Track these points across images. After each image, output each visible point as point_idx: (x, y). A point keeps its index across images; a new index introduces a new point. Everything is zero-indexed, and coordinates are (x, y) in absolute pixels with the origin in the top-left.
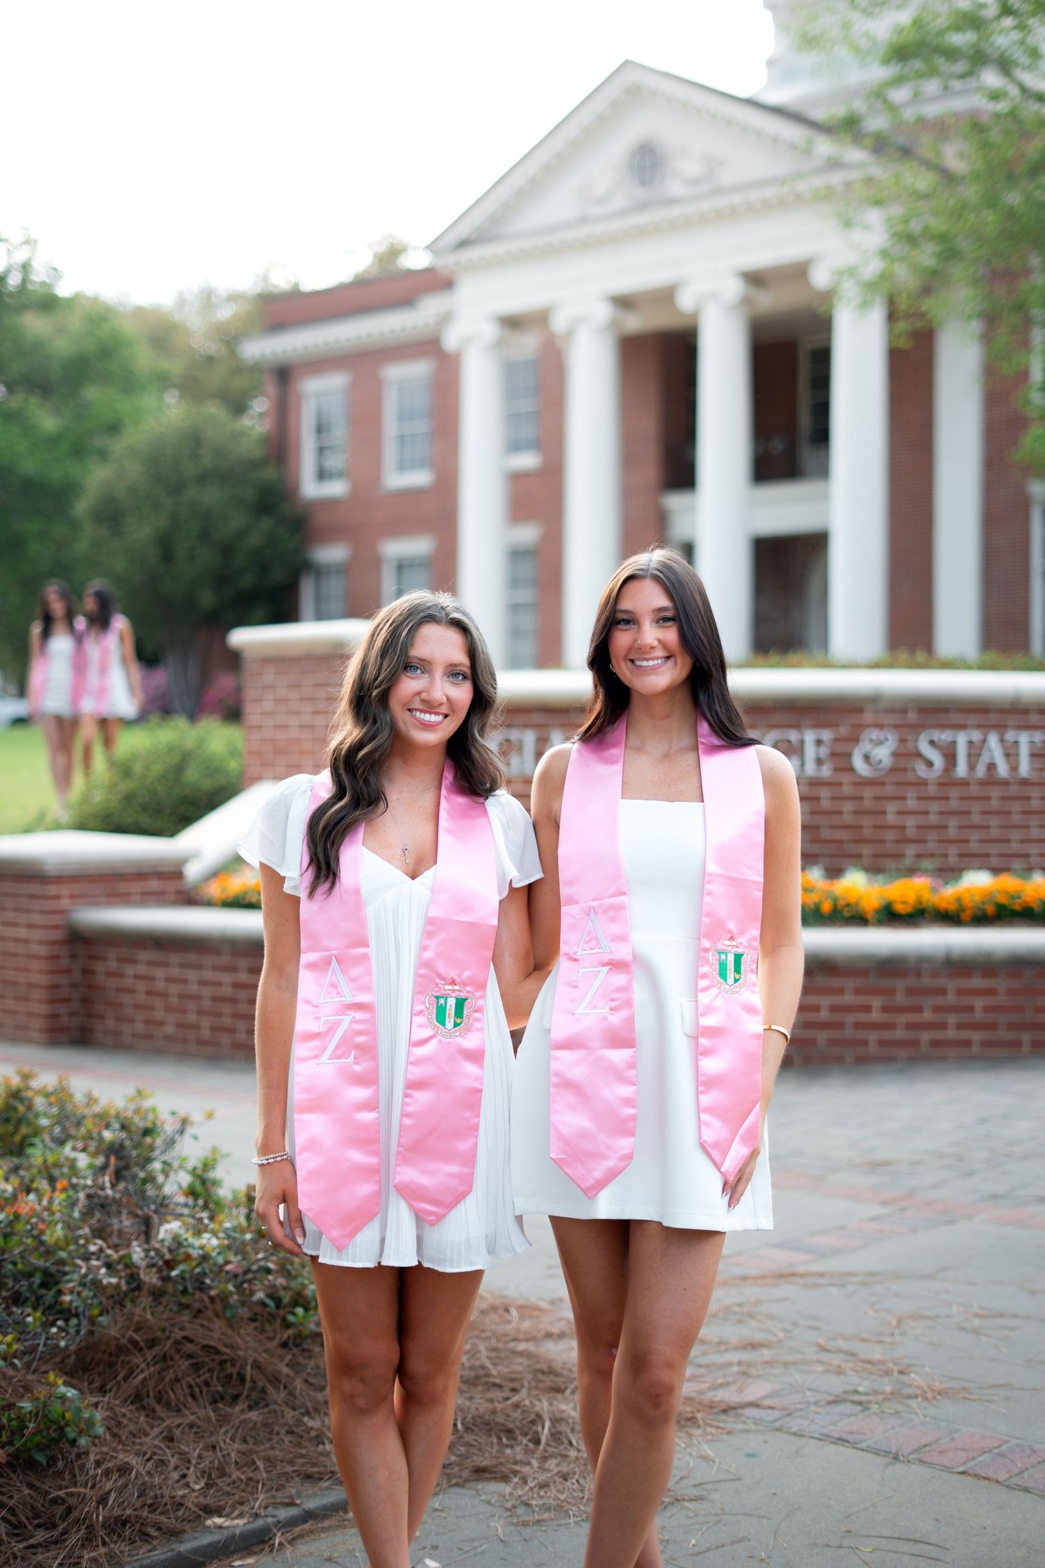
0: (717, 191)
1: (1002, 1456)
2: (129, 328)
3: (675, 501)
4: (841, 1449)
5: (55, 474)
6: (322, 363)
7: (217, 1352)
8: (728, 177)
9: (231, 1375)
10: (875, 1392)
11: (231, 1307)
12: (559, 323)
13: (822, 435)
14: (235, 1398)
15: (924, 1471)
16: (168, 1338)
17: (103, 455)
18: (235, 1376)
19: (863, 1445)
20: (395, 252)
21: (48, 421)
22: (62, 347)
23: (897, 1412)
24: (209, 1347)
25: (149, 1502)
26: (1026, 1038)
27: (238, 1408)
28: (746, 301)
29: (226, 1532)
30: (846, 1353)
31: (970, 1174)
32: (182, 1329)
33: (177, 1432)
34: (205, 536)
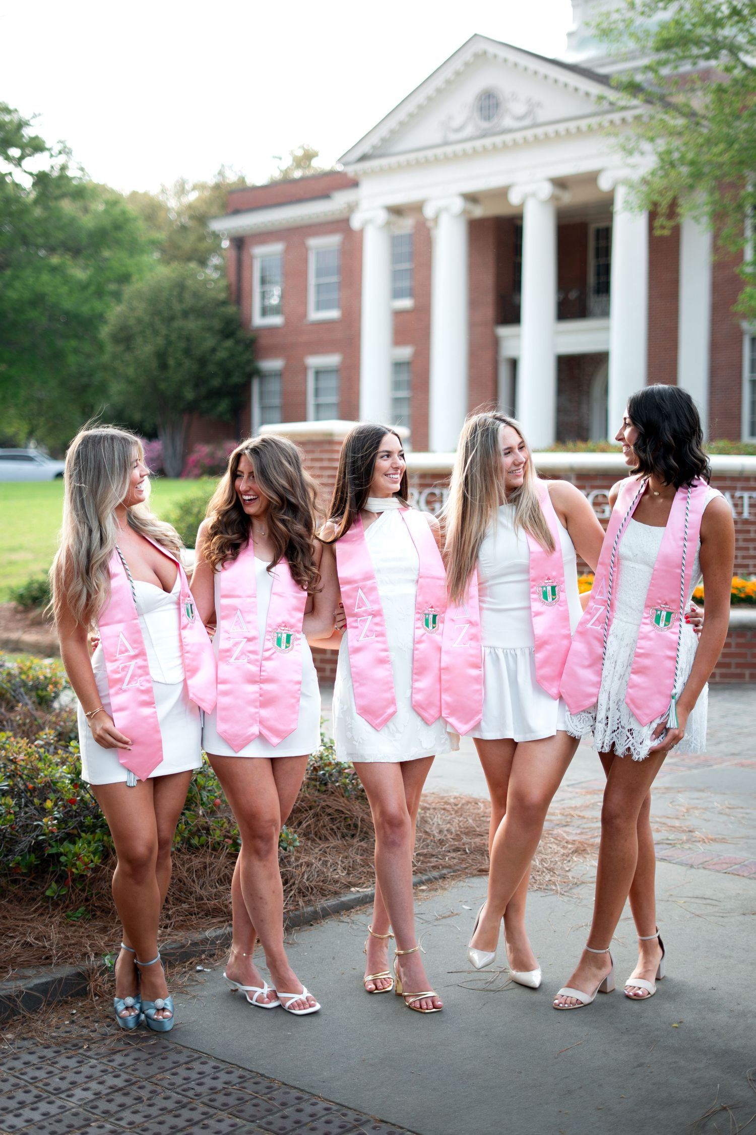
0: (535, 125)
1: (745, 866)
2: (132, 209)
3: (504, 331)
4: (663, 863)
5: (85, 309)
6: (266, 236)
7: (343, 813)
8: (543, 115)
9: (350, 825)
10: (678, 839)
11: (348, 791)
12: (429, 212)
13: (604, 288)
14: (353, 836)
15: (706, 872)
16: (318, 806)
17: (117, 296)
18: (352, 825)
19: (674, 862)
20: (309, 156)
21: (79, 273)
22: (88, 222)
23: (690, 848)
24: (339, 810)
25: (322, 879)
26: (747, 672)
27: (355, 840)
28: (554, 198)
29: (362, 894)
30: (660, 823)
31: (719, 743)
32: (325, 801)
33: (328, 850)
34: (187, 352)
